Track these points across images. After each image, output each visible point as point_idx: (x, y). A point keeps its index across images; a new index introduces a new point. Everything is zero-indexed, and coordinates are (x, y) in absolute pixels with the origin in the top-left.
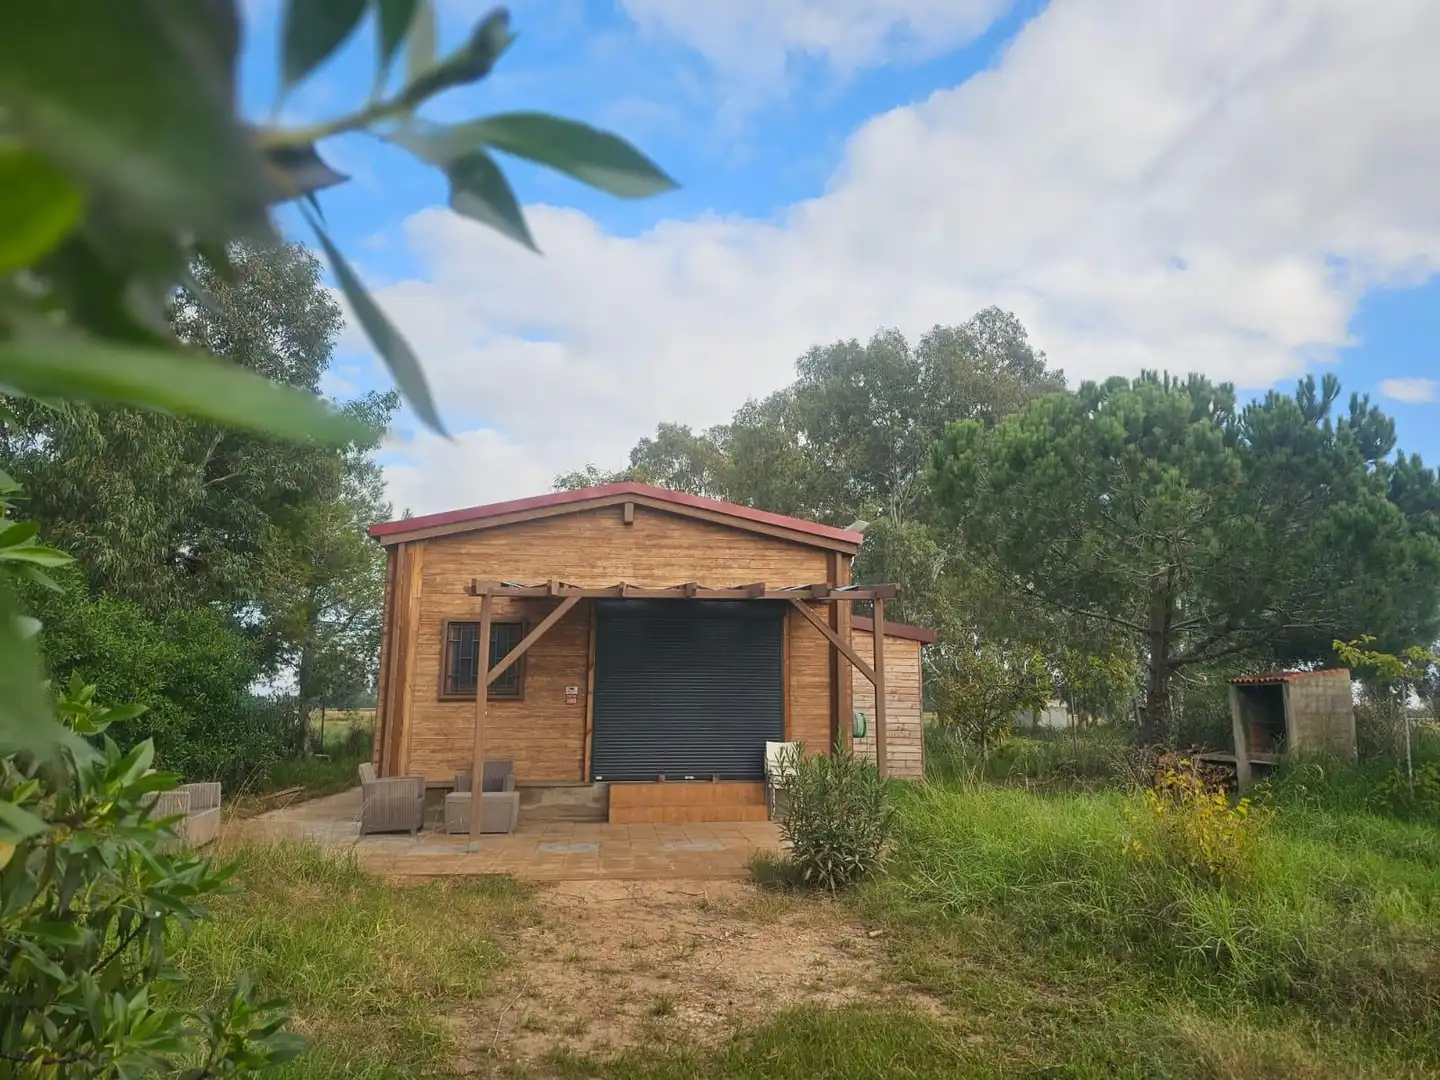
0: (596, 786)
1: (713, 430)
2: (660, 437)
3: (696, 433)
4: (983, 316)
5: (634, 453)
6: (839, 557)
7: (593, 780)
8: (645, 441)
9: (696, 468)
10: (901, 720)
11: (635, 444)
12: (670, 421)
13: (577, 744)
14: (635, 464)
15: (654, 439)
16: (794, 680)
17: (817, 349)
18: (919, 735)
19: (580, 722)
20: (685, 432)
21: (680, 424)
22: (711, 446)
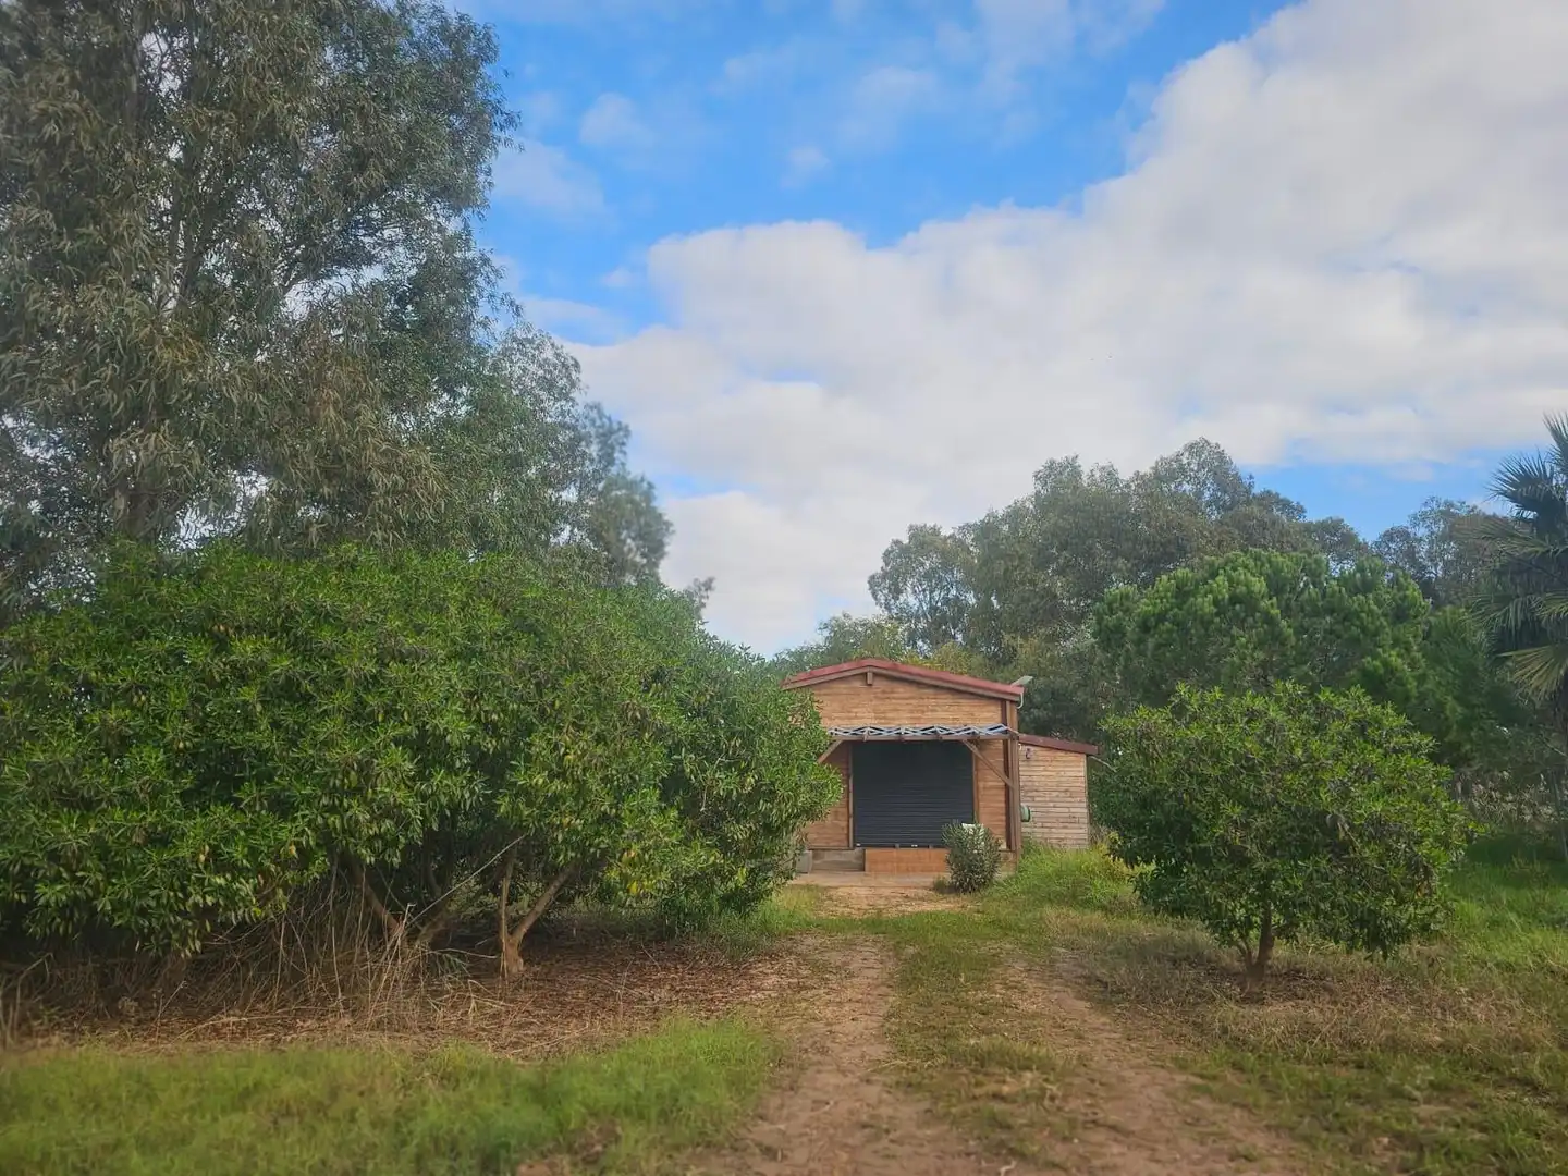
0: (857, 850)
1: (961, 528)
2: (911, 539)
3: (946, 532)
4: (1192, 447)
5: (887, 555)
6: (1008, 704)
7: (855, 846)
8: (897, 543)
9: (947, 566)
10: (1073, 810)
11: (887, 545)
12: (920, 523)
13: (844, 824)
14: (887, 565)
15: (906, 541)
16: (981, 785)
17: (1052, 462)
18: (1086, 821)
19: (845, 810)
20: (935, 531)
21: (930, 524)
22: (961, 543)
